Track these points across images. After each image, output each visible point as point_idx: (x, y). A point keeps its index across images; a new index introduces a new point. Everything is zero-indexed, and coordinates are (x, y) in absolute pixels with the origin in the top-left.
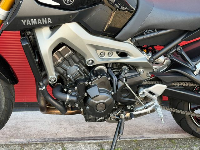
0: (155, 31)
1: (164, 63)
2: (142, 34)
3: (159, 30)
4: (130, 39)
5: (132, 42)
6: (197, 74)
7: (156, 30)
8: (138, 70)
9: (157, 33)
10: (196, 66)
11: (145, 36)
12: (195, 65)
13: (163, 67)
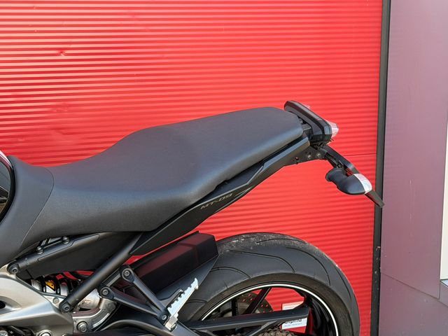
0: (64, 241)
1: (101, 307)
2: (34, 252)
3: (73, 237)
4: (7, 266)
5: (11, 273)
6: (174, 328)
7: (66, 239)
8: (38, 334)
9: (68, 245)
10: (169, 309)
11: (42, 256)
12: (167, 307)
13: (98, 315)
